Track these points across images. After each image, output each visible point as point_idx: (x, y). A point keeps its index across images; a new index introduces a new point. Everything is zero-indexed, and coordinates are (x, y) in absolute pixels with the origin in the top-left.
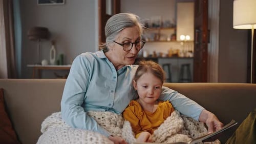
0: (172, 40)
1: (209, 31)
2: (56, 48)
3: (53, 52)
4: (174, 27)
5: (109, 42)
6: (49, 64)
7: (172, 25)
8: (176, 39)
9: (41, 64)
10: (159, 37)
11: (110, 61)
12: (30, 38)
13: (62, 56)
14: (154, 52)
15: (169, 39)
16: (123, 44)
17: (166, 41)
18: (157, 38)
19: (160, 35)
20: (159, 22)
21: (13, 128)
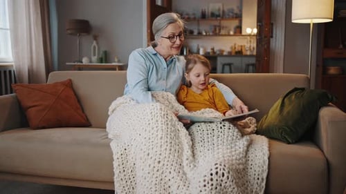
0: (235, 35)
1: (272, 24)
2: (97, 43)
3: (95, 47)
4: (239, 17)
5: (158, 39)
6: (91, 62)
7: (236, 14)
8: (241, 32)
9: (82, 62)
10: (220, 30)
11: (161, 55)
12: (69, 32)
13: (106, 53)
14: (213, 49)
15: (232, 33)
16: (169, 38)
17: (229, 35)
18: (217, 31)
19: (220, 28)
20: (219, 10)
21: (83, 112)
